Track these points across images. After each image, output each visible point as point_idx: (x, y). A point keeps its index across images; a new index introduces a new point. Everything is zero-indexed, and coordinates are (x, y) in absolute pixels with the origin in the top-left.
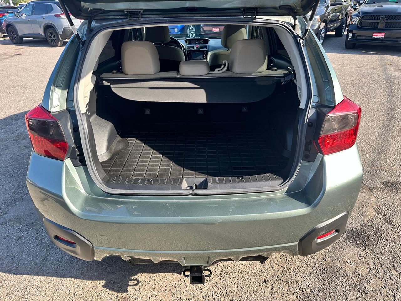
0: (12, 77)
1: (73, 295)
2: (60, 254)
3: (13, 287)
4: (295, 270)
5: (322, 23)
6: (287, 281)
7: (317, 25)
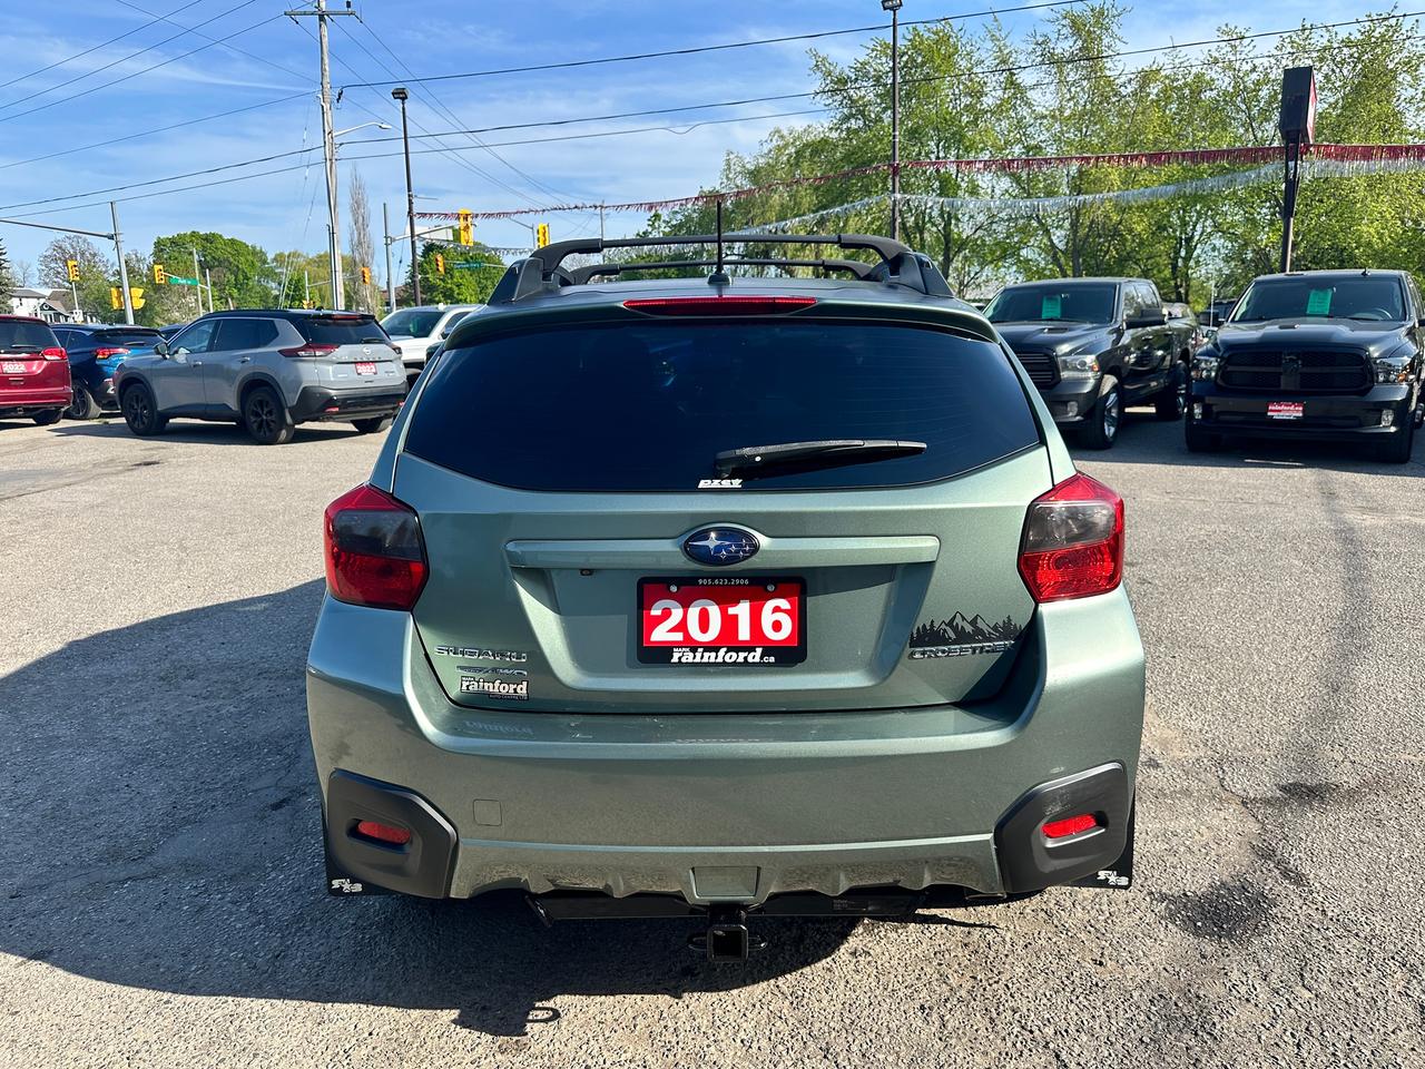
0: (139, 522)
1: (366, 1035)
2: (322, 944)
3: (192, 1017)
4: (1010, 985)
5: (1106, 376)
6: (986, 1010)
7: (1092, 382)
